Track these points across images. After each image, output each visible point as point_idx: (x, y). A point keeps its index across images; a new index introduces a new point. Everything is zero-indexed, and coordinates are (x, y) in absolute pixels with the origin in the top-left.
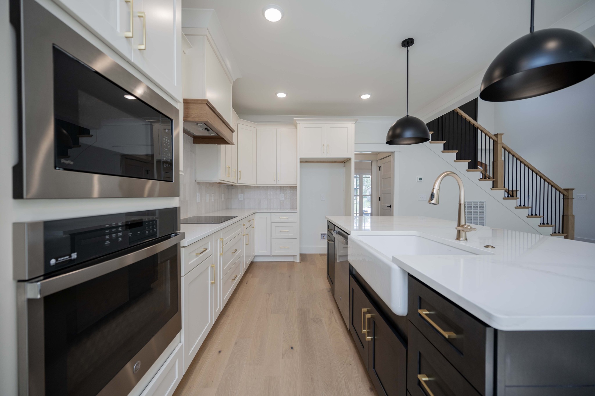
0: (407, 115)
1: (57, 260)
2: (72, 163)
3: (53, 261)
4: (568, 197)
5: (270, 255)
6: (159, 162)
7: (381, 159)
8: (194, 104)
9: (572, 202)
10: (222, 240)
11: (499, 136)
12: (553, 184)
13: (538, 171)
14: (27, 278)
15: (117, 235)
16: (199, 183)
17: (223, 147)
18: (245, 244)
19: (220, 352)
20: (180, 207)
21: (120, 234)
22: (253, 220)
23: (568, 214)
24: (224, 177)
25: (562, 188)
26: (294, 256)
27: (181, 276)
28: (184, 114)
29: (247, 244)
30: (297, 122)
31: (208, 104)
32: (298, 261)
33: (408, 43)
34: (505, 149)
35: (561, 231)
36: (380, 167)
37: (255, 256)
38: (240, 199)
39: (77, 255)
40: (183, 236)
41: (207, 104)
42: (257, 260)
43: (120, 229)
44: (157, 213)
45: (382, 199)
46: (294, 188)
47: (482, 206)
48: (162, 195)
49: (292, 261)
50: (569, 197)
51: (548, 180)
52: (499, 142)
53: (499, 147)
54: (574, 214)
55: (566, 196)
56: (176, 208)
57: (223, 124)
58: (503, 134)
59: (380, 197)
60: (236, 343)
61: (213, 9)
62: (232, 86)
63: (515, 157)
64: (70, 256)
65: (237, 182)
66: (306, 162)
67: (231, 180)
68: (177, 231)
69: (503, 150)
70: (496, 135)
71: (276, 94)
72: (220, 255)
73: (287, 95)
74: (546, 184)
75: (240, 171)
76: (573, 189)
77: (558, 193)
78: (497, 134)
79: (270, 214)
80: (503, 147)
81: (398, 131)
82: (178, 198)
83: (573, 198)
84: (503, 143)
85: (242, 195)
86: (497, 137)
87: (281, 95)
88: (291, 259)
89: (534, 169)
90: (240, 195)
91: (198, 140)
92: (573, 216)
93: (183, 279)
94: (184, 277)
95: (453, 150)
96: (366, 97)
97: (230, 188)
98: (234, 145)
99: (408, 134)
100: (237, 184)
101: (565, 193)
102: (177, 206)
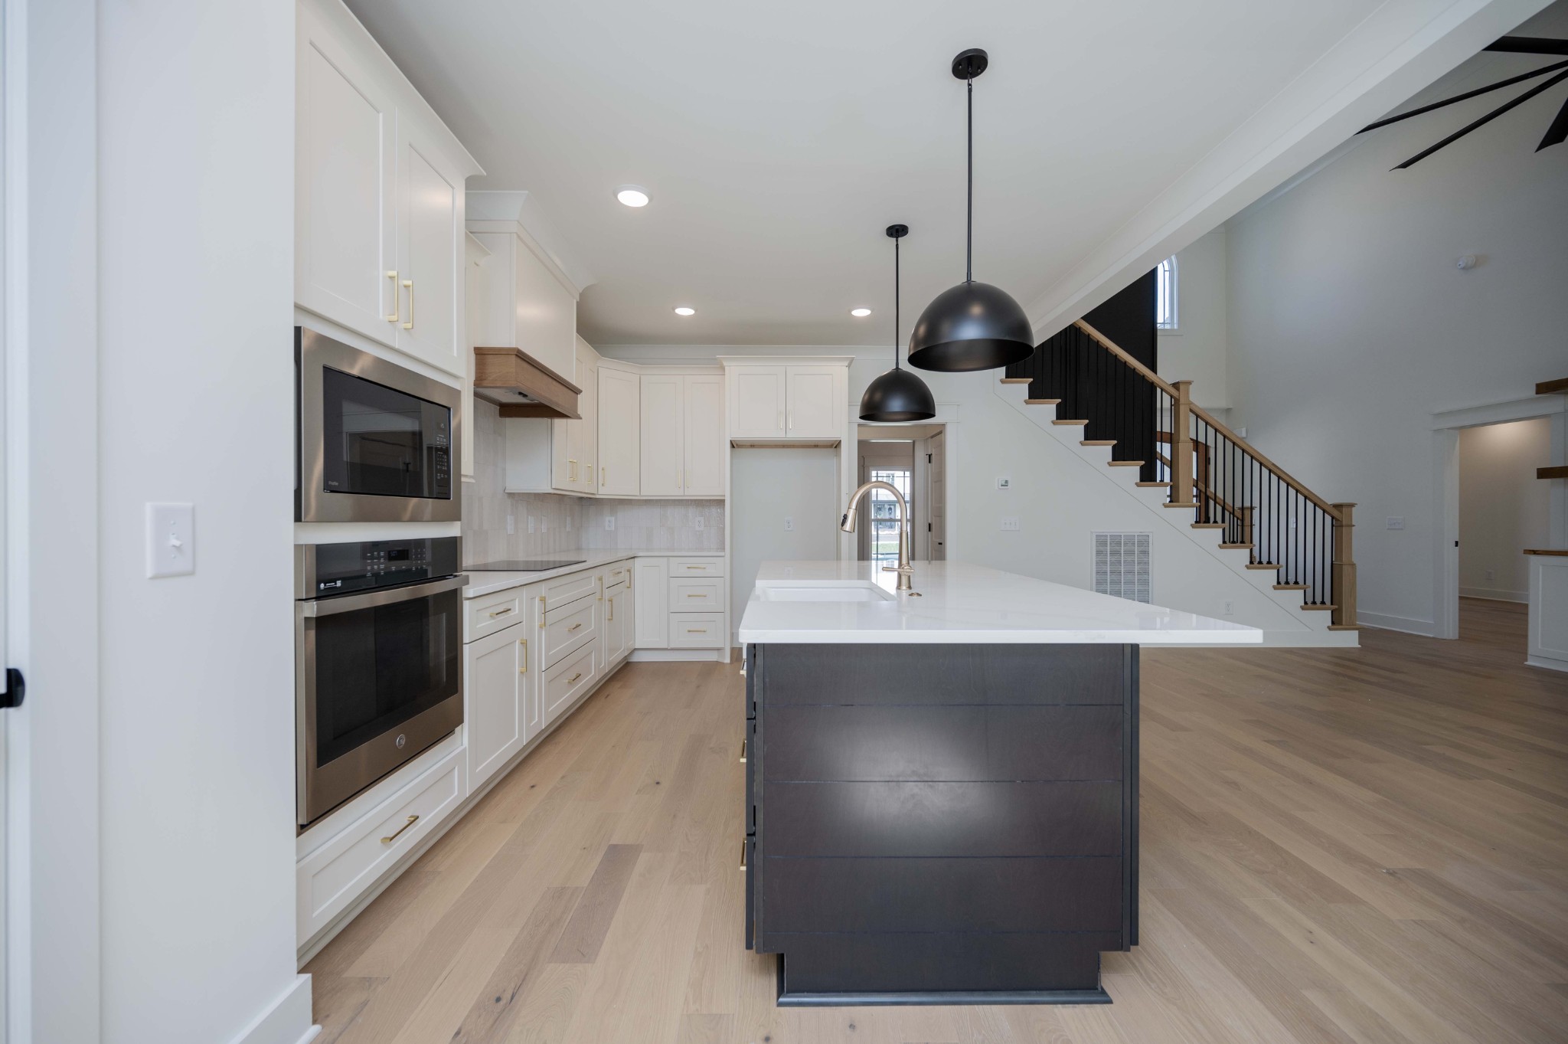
0: (897, 368)
1: (325, 586)
2: (337, 484)
3: (322, 586)
4: (1342, 521)
5: (666, 647)
6: (430, 449)
7: (932, 437)
8: (495, 356)
9: (1351, 532)
10: (543, 600)
11: (1182, 387)
12: (1306, 493)
13: (1273, 464)
14: (304, 598)
15: (379, 567)
16: (511, 495)
17: (558, 422)
18: (605, 619)
19: (533, 787)
20: (461, 538)
21: (382, 566)
22: (629, 571)
23: (1342, 561)
24: (562, 481)
25: (1329, 503)
26: (718, 649)
27: (462, 644)
28: (476, 373)
29: (609, 620)
30: (725, 364)
31: (521, 355)
32: (727, 660)
33: (897, 231)
34: (1198, 416)
35: (1328, 599)
36: (930, 456)
37: (635, 649)
38: (607, 528)
39: (342, 583)
40: (466, 581)
41: (516, 355)
42: (638, 658)
43: (382, 559)
44: (428, 545)
45: (933, 527)
46: (721, 503)
47: (1143, 544)
48: (437, 518)
49: (715, 660)
50: (1344, 523)
51: (1296, 485)
52: (1182, 401)
53: (1183, 409)
54: (1355, 560)
55: (1337, 520)
56: (456, 538)
57: (555, 383)
58: (1189, 383)
59: (930, 525)
60: (563, 777)
61: (527, 192)
62: (577, 302)
63: (1221, 433)
64: (336, 584)
65: (596, 492)
66: (752, 446)
67: (582, 486)
68: (457, 572)
69: (1193, 418)
70: (1176, 385)
71: (674, 309)
72: (541, 627)
73: (696, 311)
74: (1292, 492)
75: (603, 469)
76: (1352, 505)
77: (1319, 512)
78: (1178, 383)
79: (666, 559)
80: (1191, 411)
81: (878, 396)
82: (459, 523)
83: (1353, 524)
84: (1192, 403)
85: (613, 519)
86: (1178, 389)
87: (685, 312)
88: (712, 657)
89: (1263, 461)
90: (607, 519)
91: (508, 410)
92: (1353, 565)
93: (466, 649)
94: (467, 645)
95: (1076, 419)
96: (861, 313)
97: (586, 504)
98: (581, 418)
99: (896, 404)
100: (598, 497)
101: (1336, 513)
102: (458, 534)
